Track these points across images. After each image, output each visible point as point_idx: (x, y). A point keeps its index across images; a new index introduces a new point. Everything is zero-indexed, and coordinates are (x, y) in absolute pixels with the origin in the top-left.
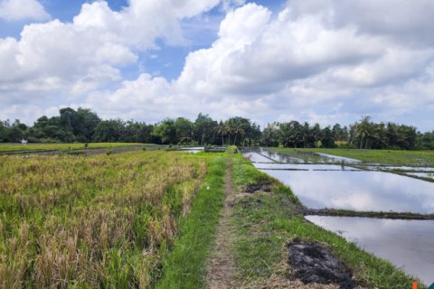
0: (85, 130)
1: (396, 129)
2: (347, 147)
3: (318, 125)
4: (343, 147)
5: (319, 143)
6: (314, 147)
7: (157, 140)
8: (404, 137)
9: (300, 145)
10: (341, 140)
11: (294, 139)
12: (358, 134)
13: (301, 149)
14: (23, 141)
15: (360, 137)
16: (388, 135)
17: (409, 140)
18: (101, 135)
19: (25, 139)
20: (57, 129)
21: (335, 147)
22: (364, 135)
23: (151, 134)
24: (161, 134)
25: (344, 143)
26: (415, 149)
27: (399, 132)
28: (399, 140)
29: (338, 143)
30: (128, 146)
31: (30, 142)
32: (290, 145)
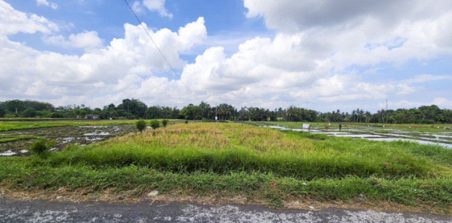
0: (138, 112)
1: (305, 112)
2: (282, 121)
3: (268, 110)
4: (281, 121)
5: (269, 119)
6: (266, 120)
7: (182, 117)
8: (310, 116)
9: (260, 120)
10: (280, 117)
11: (257, 116)
12: (287, 114)
13: (260, 122)
14: (111, 119)
15: (289, 115)
16: (302, 115)
17: (312, 117)
18: (150, 114)
19: (111, 117)
20: (124, 111)
21: (276, 120)
22: (290, 115)
23: (179, 114)
24: (185, 114)
25: (281, 118)
26: (316, 122)
27: (307, 113)
28: (307, 117)
29: (278, 118)
30: (175, 121)
31: (113, 119)
32: (255, 120)
